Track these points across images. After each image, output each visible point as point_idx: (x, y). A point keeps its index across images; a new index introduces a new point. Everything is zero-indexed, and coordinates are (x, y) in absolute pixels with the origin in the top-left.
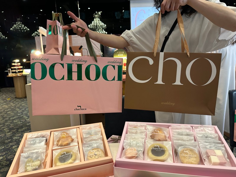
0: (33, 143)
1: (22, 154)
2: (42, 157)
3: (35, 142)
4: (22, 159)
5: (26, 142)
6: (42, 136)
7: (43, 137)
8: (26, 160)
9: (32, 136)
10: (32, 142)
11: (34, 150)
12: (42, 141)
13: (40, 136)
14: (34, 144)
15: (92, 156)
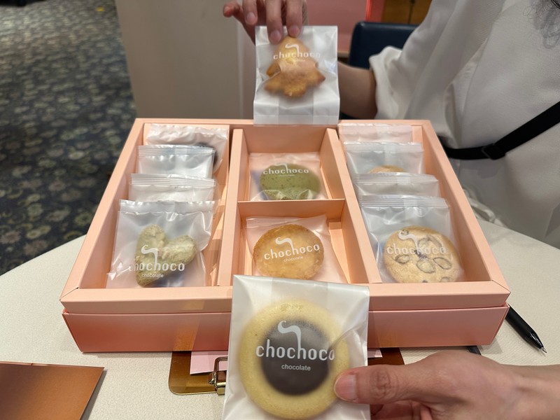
0: (166, 161)
1: (124, 203)
2: (198, 227)
3: (174, 159)
4: (123, 220)
5: (140, 153)
6: (198, 141)
7: (204, 144)
8: (140, 229)
9: (162, 134)
10: (162, 158)
11: (170, 190)
12: (201, 161)
13: (190, 139)
14: (171, 166)
15: (405, 259)
